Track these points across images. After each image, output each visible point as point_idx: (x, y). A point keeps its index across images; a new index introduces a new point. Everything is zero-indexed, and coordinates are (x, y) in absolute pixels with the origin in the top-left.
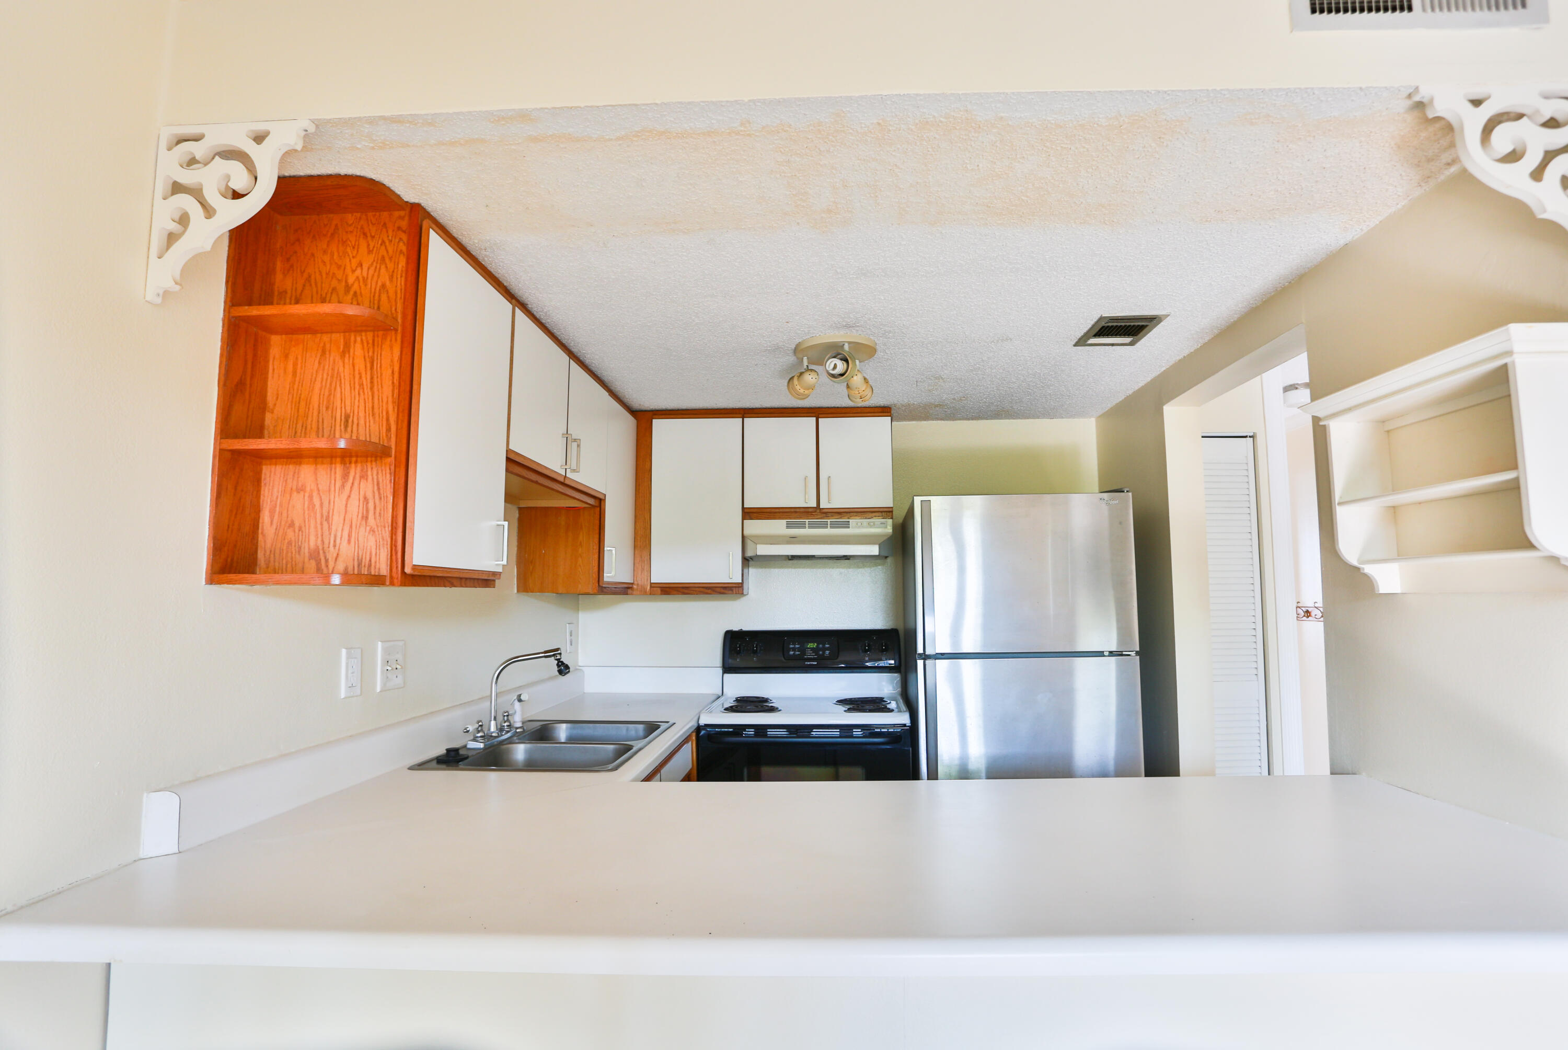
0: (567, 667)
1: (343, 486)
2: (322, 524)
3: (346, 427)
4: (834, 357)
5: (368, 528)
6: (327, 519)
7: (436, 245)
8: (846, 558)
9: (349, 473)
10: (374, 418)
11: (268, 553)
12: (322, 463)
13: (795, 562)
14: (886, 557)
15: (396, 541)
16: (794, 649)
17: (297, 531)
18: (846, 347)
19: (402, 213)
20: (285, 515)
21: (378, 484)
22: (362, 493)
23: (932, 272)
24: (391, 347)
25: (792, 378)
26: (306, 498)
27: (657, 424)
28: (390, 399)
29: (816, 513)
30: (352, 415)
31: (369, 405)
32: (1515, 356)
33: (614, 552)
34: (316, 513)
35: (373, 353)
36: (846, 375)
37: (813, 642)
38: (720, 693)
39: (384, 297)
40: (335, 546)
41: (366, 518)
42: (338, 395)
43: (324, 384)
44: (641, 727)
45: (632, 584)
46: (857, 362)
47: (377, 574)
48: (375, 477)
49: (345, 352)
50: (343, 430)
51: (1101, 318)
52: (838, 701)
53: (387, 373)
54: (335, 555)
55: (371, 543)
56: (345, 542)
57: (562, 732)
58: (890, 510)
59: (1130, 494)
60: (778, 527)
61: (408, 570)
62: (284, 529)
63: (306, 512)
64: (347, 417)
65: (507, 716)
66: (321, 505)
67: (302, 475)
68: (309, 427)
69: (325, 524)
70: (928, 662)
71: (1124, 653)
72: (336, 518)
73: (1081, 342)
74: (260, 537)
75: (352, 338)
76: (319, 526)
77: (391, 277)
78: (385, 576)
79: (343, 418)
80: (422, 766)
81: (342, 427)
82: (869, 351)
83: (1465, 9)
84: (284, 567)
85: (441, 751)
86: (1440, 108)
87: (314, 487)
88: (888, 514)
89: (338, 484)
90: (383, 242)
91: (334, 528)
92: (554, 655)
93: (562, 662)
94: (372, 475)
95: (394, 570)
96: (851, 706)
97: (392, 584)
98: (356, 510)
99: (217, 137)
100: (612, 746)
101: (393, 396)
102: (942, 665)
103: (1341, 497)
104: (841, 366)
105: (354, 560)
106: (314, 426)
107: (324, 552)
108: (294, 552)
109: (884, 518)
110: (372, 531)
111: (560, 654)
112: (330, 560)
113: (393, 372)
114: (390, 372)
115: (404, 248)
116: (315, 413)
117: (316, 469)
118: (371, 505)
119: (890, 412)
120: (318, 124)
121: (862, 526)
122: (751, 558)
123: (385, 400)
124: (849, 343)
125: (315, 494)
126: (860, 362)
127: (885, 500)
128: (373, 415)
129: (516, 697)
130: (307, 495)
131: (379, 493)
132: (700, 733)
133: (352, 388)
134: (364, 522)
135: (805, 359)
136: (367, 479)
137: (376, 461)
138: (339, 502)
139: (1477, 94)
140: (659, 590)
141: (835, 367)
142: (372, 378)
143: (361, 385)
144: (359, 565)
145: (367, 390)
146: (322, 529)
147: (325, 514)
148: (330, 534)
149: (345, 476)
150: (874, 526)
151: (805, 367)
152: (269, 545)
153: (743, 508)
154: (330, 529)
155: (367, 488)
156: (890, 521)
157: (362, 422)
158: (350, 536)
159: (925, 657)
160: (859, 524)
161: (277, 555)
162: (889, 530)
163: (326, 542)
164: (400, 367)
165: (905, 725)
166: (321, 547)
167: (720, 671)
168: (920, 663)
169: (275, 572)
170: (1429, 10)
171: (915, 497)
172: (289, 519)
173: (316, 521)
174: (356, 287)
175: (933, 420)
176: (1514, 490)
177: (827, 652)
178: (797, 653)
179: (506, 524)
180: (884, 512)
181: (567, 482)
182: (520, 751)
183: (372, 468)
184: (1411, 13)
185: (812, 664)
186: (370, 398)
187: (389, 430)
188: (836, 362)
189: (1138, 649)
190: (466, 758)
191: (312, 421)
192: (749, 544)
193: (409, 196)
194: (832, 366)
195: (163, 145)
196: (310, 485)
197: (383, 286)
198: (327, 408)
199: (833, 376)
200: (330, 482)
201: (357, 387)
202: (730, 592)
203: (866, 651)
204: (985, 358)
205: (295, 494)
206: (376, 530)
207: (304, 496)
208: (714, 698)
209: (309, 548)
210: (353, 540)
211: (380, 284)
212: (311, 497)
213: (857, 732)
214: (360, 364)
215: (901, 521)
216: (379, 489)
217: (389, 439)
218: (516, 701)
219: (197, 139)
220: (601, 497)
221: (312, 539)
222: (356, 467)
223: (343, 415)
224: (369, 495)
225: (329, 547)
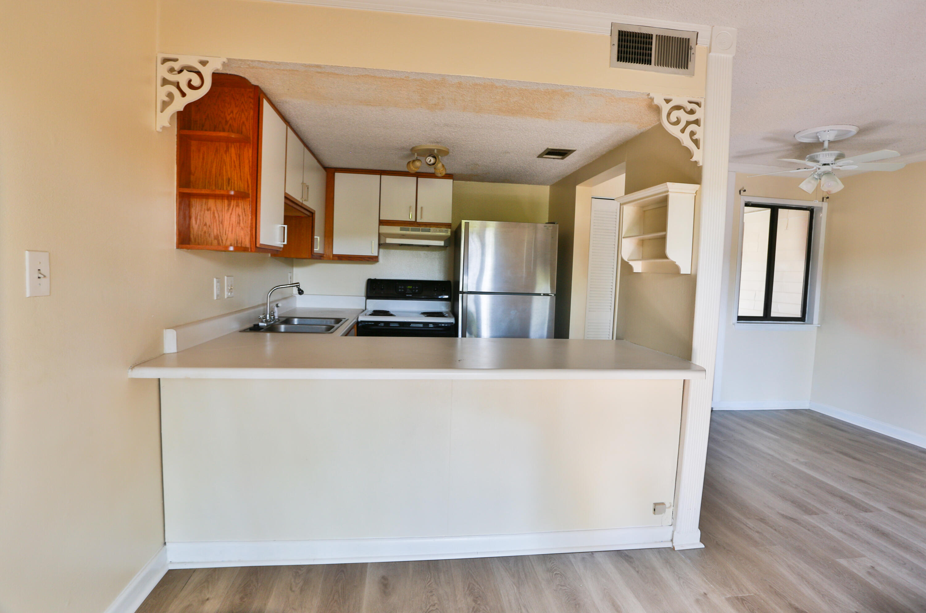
0: (302, 291)
1: (228, 209)
2: (219, 225)
3: (229, 184)
4: (429, 156)
5: (240, 228)
6: (222, 223)
7: (266, 107)
8: (428, 246)
9: (231, 204)
10: (241, 181)
11: (195, 236)
12: (218, 199)
13: (402, 247)
14: (447, 247)
15: (252, 233)
16: (401, 289)
17: (208, 227)
18: (436, 151)
19: (251, 90)
20: (202, 220)
21: (244, 209)
22: (237, 213)
23: (476, 127)
24: (248, 150)
25: (409, 162)
26: (212, 214)
27: (338, 176)
28: (248, 173)
29: (414, 224)
30: (231, 179)
31: (239, 175)
32: (669, 193)
33: (319, 239)
34: (216, 220)
35: (240, 152)
36: (435, 164)
37: (410, 286)
38: (364, 308)
39: (244, 128)
40: (225, 234)
41: (239, 223)
42: (224, 170)
43: (217, 164)
44: (333, 321)
45: (324, 254)
46: (440, 157)
47: (245, 246)
48: (243, 206)
49: (227, 151)
50: (227, 185)
51: (548, 149)
52: (421, 313)
53: (247, 161)
54: (226, 238)
55: (242, 233)
56: (230, 233)
57: (296, 321)
58: (450, 224)
59: (558, 225)
60: (396, 230)
61: (258, 245)
62: (202, 226)
63: (212, 220)
64: (229, 180)
65: (273, 313)
66: (219, 217)
67: (209, 204)
68: (211, 183)
69: (221, 225)
70: (464, 295)
71: (549, 295)
72: (226, 222)
73: (540, 156)
74: (191, 228)
75: (230, 145)
76: (218, 226)
77: (247, 119)
78: (248, 248)
79: (227, 180)
80: (245, 331)
81: (227, 184)
82: (445, 153)
83: (668, 67)
84: (203, 242)
85: (251, 325)
86: (656, 102)
87: (215, 209)
88: (449, 226)
89: (226, 208)
90: (242, 102)
91: (225, 226)
92: (296, 286)
93: (300, 289)
94: (241, 205)
95: (252, 245)
96: (428, 315)
97: (251, 251)
98: (234, 220)
99: (184, 61)
100: (325, 326)
101: (249, 172)
102: (471, 297)
103: (624, 235)
104: (433, 160)
105: (234, 241)
106: (214, 182)
107: (221, 237)
108: (207, 236)
109: (447, 228)
110: (242, 229)
111: (299, 285)
112: (224, 240)
113: (249, 162)
114: (248, 161)
115: (252, 106)
116: (214, 177)
117: (216, 201)
118: (241, 218)
119: (452, 177)
120: (229, 60)
121: (436, 232)
122: (381, 244)
123: (246, 173)
124: (437, 149)
125: (216, 212)
126: (441, 157)
127: (448, 219)
128: (241, 179)
129: (275, 305)
130: (212, 212)
131: (245, 214)
132: (359, 324)
133: (231, 167)
134: (238, 225)
135: (416, 154)
136: (239, 207)
137: (243, 199)
138: (227, 216)
139: (668, 97)
140: (337, 258)
141: (430, 161)
142: (240, 163)
143: (235, 166)
144: (237, 243)
145: (238, 168)
146: (219, 227)
147: (221, 221)
148: (223, 229)
149: (229, 205)
150: (442, 232)
151: (416, 158)
152: (195, 233)
153: (380, 220)
154: (223, 227)
155: (239, 210)
156: (449, 230)
157: (236, 182)
158: (232, 230)
159: (463, 293)
160: (435, 230)
161: (199, 237)
162: (449, 234)
163: (222, 232)
164: (252, 159)
165: (452, 323)
166: (219, 235)
167: (364, 298)
168: (460, 295)
169: (199, 244)
170: (657, 65)
171: (462, 220)
172: (204, 222)
173: (217, 224)
174: (230, 122)
175: (473, 181)
176: (663, 239)
177: (417, 291)
178: (403, 290)
179: (286, 226)
180: (447, 225)
181: (303, 206)
182: (283, 328)
183: (241, 202)
184: (650, 66)
185: (410, 296)
186: (239, 172)
187: (248, 186)
188: (431, 159)
189: (555, 293)
190: (262, 328)
191: (213, 180)
192: (382, 238)
193: (254, 82)
194: (429, 160)
195: (159, 61)
196: (213, 208)
197: (243, 123)
198: (220, 175)
199: (429, 165)
200: (222, 207)
201: (233, 167)
202: (372, 260)
203: (435, 291)
204: (498, 159)
205: (206, 212)
206: (244, 228)
207: (211, 212)
208: (362, 311)
209: (214, 235)
210: (233, 232)
211: (241, 122)
212: (214, 213)
213: (431, 326)
214: (234, 155)
215: (454, 229)
216: (244, 211)
217: (248, 190)
218: (276, 307)
219: (176, 60)
220: (313, 212)
221: (215, 231)
222: (234, 202)
223: (227, 179)
224: (240, 214)
225: (223, 235)
